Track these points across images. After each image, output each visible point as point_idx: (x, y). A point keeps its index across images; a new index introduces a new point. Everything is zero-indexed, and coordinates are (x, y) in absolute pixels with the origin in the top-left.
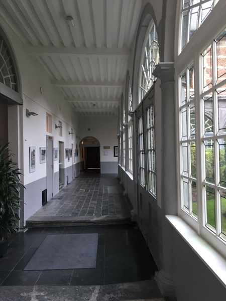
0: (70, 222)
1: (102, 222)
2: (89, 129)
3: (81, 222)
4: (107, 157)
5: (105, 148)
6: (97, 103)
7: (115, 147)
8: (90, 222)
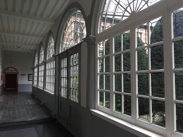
0: (13, 123)
1: (34, 121)
2: (11, 62)
3: (21, 122)
4: (23, 81)
5: (22, 75)
6: (21, 46)
7: (29, 74)
8: (27, 122)
